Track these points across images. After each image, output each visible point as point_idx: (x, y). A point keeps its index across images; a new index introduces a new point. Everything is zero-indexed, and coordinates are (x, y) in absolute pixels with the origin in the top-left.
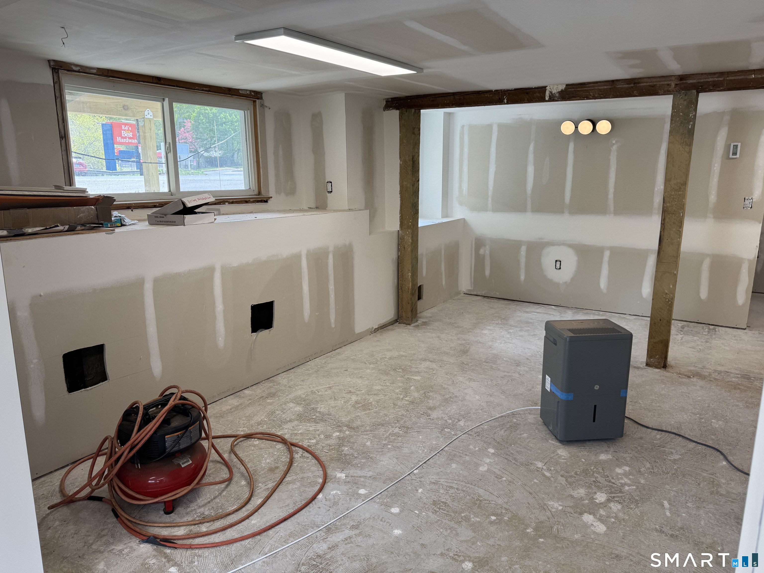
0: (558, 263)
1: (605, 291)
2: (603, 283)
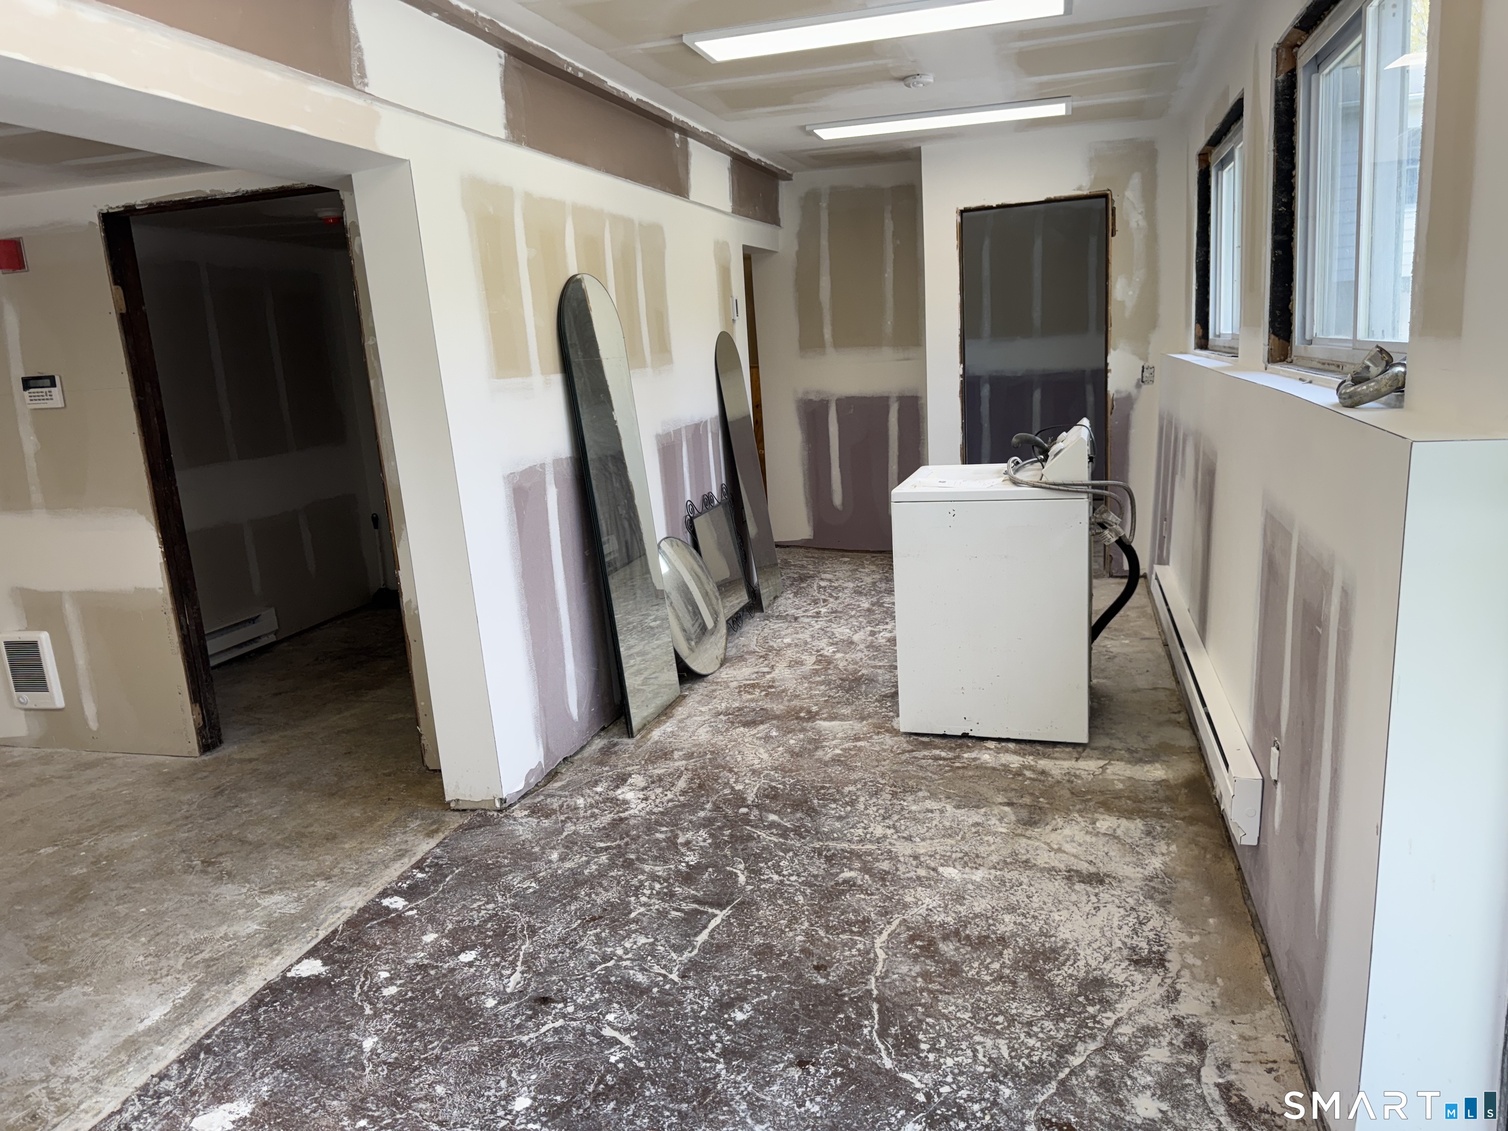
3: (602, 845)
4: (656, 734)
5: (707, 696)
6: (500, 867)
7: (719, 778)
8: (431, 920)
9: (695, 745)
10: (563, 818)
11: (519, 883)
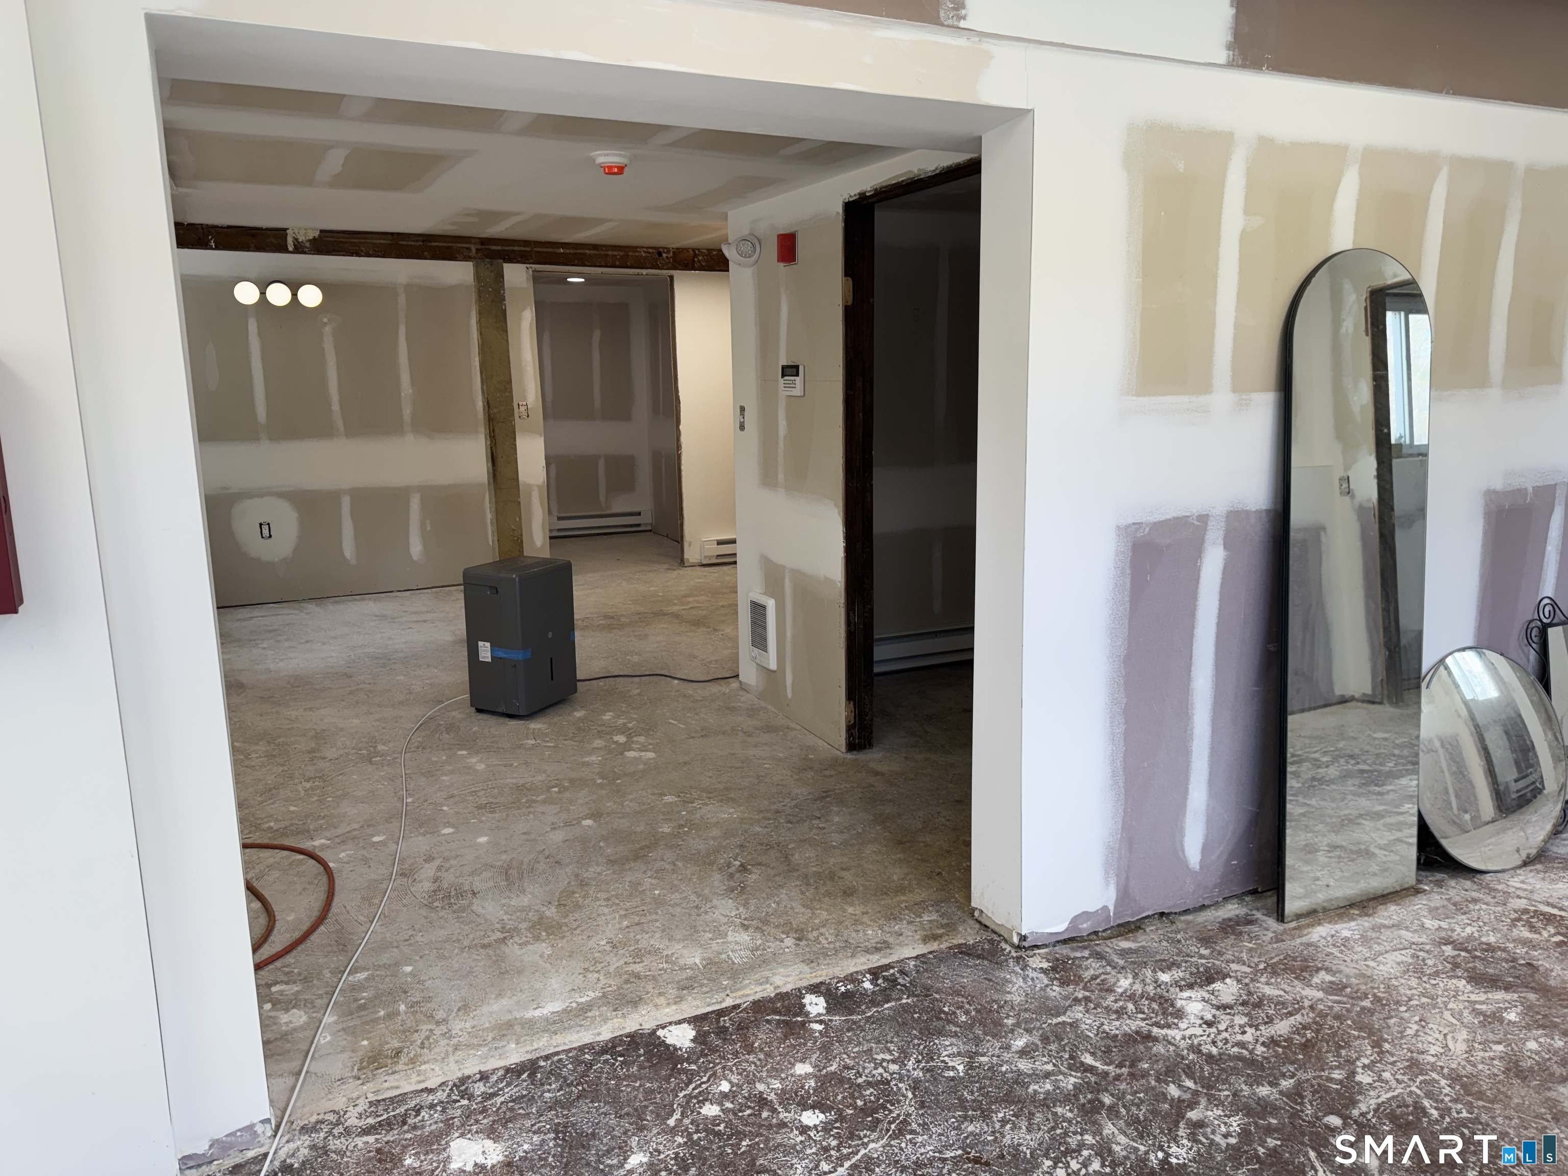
0: (265, 528)
1: (354, 562)
2: (349, 550)
3: (1088, 1060)
4: (1320, 933)
5: (1455, 904)
6: (949, 1022)
7: (1348, 1045)
8: (825, 1049)
9: (1363, 975)
10: (1080, 995)
11: (948, 1056)
